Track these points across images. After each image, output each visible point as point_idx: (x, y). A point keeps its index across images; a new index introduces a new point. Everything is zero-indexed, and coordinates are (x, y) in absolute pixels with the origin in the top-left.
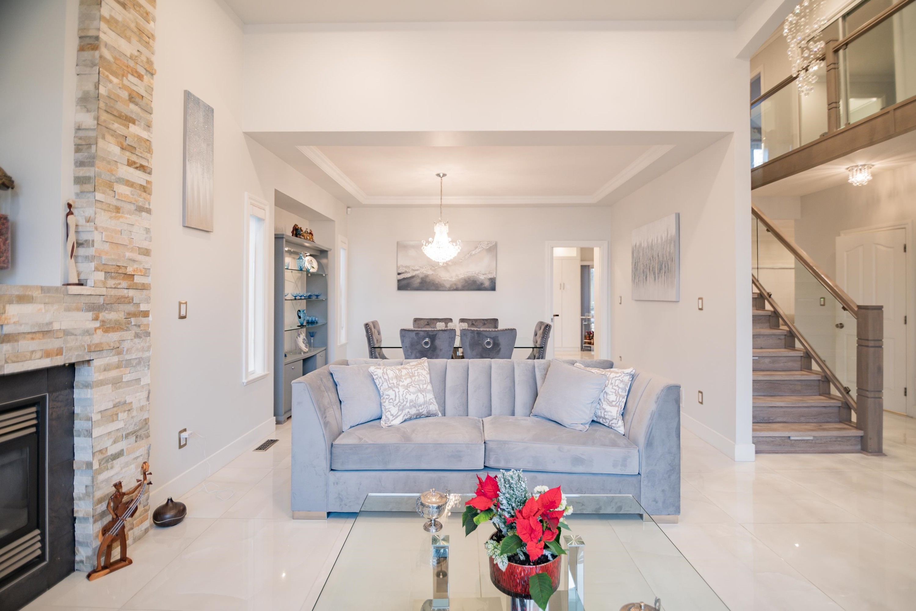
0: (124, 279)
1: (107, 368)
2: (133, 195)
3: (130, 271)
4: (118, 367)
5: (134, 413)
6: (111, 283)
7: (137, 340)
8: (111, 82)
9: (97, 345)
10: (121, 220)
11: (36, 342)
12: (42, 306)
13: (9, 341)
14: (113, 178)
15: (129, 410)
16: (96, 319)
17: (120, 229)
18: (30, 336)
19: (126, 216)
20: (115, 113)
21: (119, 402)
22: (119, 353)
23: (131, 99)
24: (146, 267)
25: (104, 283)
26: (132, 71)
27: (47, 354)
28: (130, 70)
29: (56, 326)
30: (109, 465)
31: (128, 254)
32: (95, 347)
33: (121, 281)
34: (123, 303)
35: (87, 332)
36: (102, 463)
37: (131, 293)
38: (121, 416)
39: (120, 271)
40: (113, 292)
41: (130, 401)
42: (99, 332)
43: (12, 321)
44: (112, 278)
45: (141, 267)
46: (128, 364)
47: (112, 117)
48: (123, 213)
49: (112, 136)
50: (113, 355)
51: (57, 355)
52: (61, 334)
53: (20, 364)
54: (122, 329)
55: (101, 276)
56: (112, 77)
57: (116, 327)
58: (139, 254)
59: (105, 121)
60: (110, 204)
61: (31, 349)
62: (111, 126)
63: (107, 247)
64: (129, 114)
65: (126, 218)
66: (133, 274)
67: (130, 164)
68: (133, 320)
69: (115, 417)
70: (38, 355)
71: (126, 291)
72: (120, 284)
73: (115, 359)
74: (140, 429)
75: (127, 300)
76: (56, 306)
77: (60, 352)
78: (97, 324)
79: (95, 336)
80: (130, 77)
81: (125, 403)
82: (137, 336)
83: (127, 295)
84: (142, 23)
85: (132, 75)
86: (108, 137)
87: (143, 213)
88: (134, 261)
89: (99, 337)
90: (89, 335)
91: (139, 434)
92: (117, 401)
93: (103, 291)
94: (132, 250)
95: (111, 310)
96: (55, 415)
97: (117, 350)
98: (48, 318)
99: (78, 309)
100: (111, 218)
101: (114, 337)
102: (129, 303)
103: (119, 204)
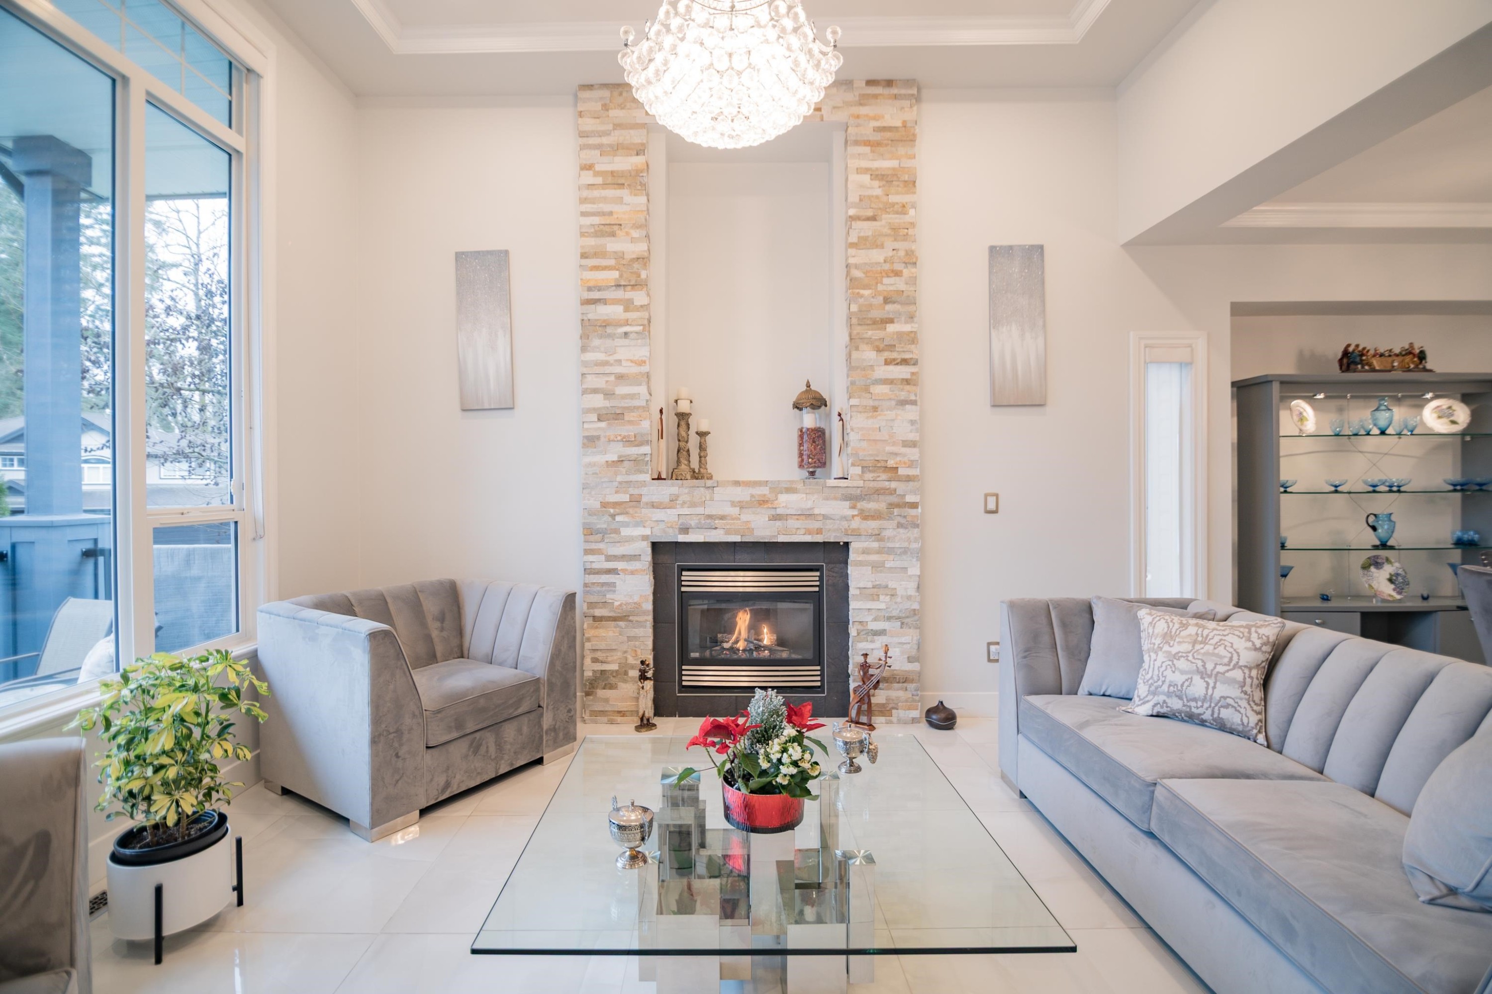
0: (884, 472)
1: (865, 551)
2: (893, 391)
3: (891, 463)
4: (879, 552)
5: (899, 600)
6: (869, 476)
7: (901, 531)
8: (862, 296)
9: (853, 530)
10: (879, 418)
11: (800, 522)
12: (804, 495)
13: (780, 520)
14: (869, 381)
15: (892, 595)
16: (853, 507)
17: (878, 426)
18: (796, 517)
19: (886, 413)
20: (869, 322)
21: (880, 585)
22: (881, 540)
23: (887, 301)
24: (912, 458)
25: (861, 477)
26: (886, 274)
27: (809, 532)
28: (884, 274)
29: (816, 511)
30: (869, 638)
31: (889, 449)
32: (852, 531)
33: (881, 474)
34: (884, 494)
35: (845, 518)
36: (862, 633)
37: (893, 485)
38: (882, 597)
39: (879, 465)
40: (872, 484)
41: (893, 587)
42: (857, 519)
43: (782, 505)
44: (870, 471)
45: (906, 459)
46: (890, 551)
47: (866, 327)
48: (882, 411)
49: (867, 343)
50: (873, 541)
51: (817, 534)
52: (821, 518)
53: (789, 536)
54: (884, 519)
55: (858, 470)
56: (862, 292)
57: (876, 516)
58: (903, 446)
59: (858, 334)
60: (866, 406)
61: (796, 527)
62: (865, 336)
63: (864, 444)
64: (886, 316)
65: (885, 415)
66: (895, 466)
67: (888, 362)
68: (896, 511)
69: (875, 597)
70: (803, 531)
71: (887, 483)
72: (879, 476)
73: (875, 545)
74: (907, 617)
75: (887, 491)
76: (816, 496)
77: (819, 531)
78: (855, 512)
79: (853, 522)
80: (886, 281)
81: (886, 587)
82: (900, 525)
83: (888, 487)
84: (897, 221)
85: (888, 277)
86: (863, 346)
87: (907, 406)
88: (896, 454)
89: (856, 523)
90: (847, 520)
91: (906, 621)
92: (878, 583)
93: (861, 483)
94: (894, 444)
95: (869, 500)
96: (830, 582)
97: (877, 536)
98: (809, 504)
99: (835, 499)
100: (867, 418)
101: (873, 524)
102: (891, 494)
103: (876, 403)
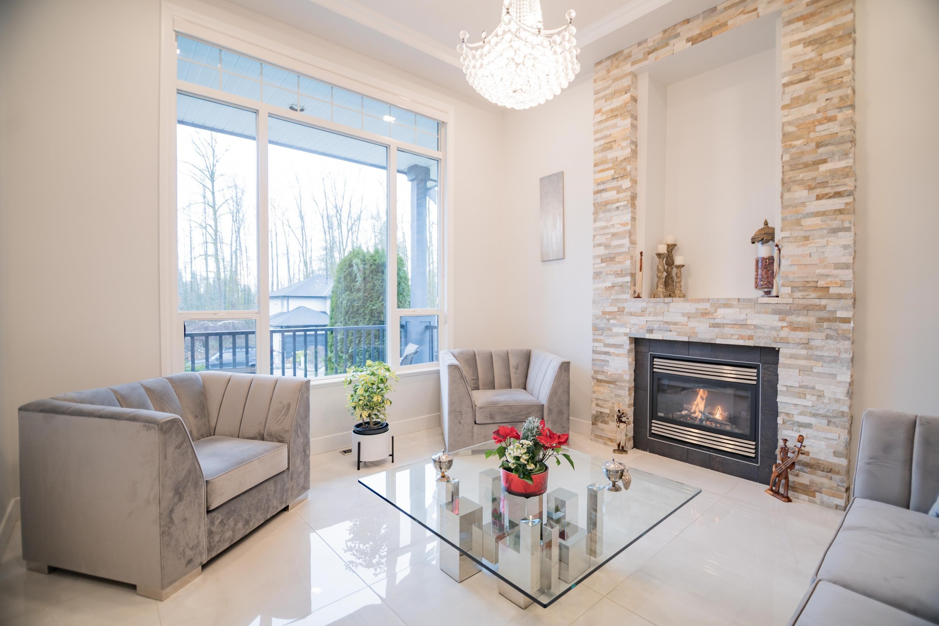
0: (814, 291)
1: (792, 357)
2: (825, 221)
3: (821, 283)
4: (808, 358)
5: (826, 401)
6: (798, 294)
7: (831, 342)
8: (794, 147)
9: (782, 339)
10: (809, 245)
11: (735, 329)
12: (739, 310)
13: (718, 327)
14: (801, 215)
15: (820, 396)
16: (783, 320)
17: (808, 253)
18: (731, 326)
19: (817, 240)
20: (801, 166)
21: (807, 386)
22: (810, 348)
23: (819, 145)
24: (845, 279)
25: (790, 295)
26: (819, 122)
27: (742, 337)
28: (816, 123)
29: (749, 322)
30: (795, 428)
31: (818, 271)
32: (780, 340)
33: (810, 293)
34: (813, 309)
35: (774, 328)
36: (788, 423)
37: (823, 302)
38: (808, 397)
39: (809, 285)
40: (801, 302)
41: (820, 389)
42: (786, 330)
43: (720, 317)
44: (800, 291)
45: (838, 280)
46: (819, 358)
47: (798, 171)
48: (813, 239)
49: (799, 184)
50: (800, 349)
51: (749, 339)
52: (753, 327)
53: (725, 340)
54: (813, 331)
55: (788, 290)
56: (794, 143)
57: (806, 328)
58: (834, 269)
59: (790, 178)
60: (797, 237)
61: (731, 333)
62: (797, 178)
63: (794, 268)
64: (820, 158)
65: (816, 243)
66: (825, 286)
67: (818, 198)
68: (825, 325)
69: (802, 396)
70: (737, 337)
71: (817, 301)
72: (808, 295)
73: (804, 352)
74: (835, 417)
75: (817, 308)
76: (748, 310)
77: (750, 338)
78: (785, 324)
79: (782, 332)
80: (819, 128)
81: (813, 388)
82: (828, 337)
83: (818, 304)
84: (831, 73)
85: (821, 124)
86: (795, 188)
87: (840, 233)
88: (828, 276)
89: (784, 333)
90: (776, 330)
91: (833, 420)
92: (804, 384)
93: (790, 301)
94: (825, 267)
95: (798, 315)
96: (765, 378)
97: (806, 345)
98: (743, 316)
99: (766, 313)
100: (798, 246)
101: (801, 335)
102: (821, 310)
103: (807, 234)
